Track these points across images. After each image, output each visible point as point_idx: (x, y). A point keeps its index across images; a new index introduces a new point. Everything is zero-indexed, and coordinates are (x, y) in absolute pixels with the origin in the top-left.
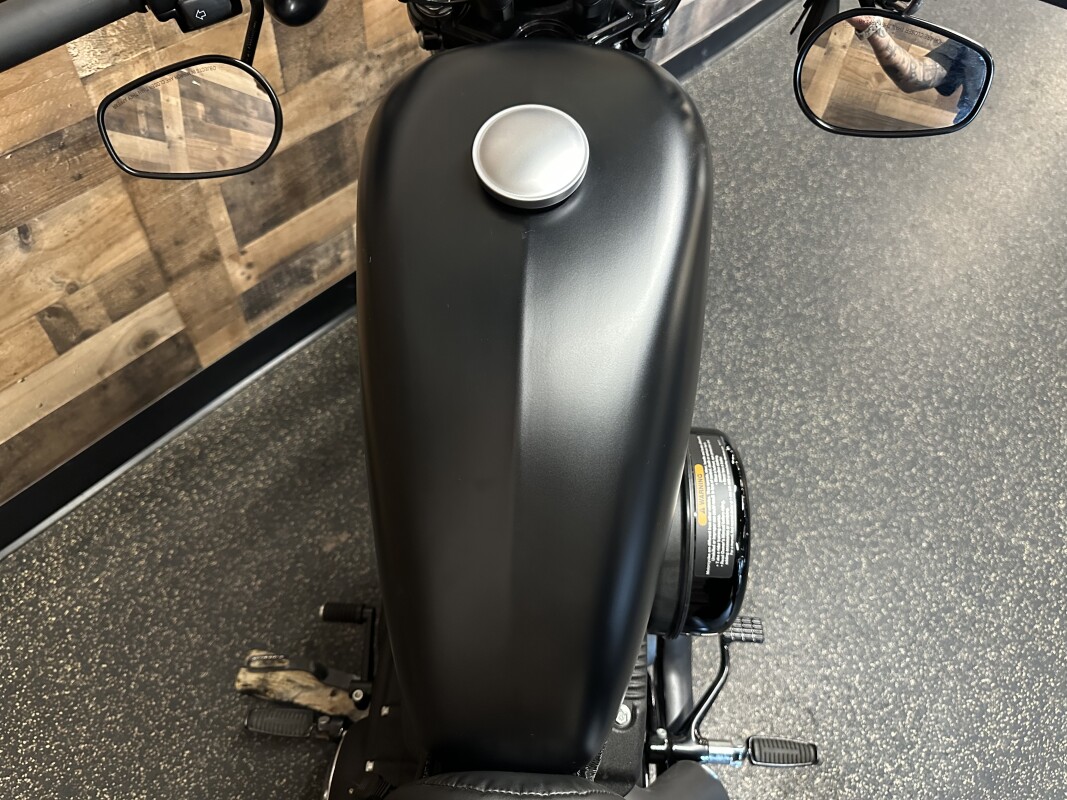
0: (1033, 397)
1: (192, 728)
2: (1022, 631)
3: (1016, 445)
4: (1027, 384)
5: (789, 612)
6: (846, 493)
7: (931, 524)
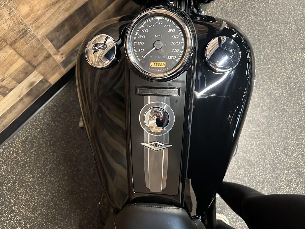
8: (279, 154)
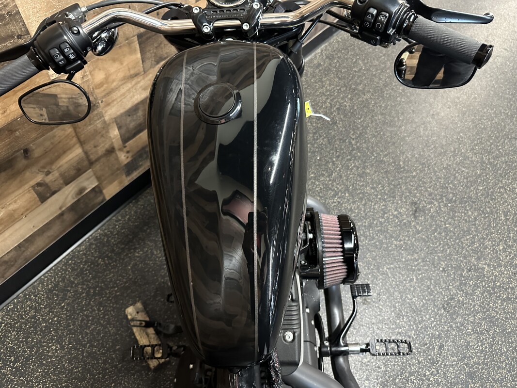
0: (487, 197)
1: (114, 372)
2: (485, 308)
3: (481, 220)
4: (485, 190)
5: (382, 304)
6: (406, 246)
7: (444, 259)
8: (454, 293)
